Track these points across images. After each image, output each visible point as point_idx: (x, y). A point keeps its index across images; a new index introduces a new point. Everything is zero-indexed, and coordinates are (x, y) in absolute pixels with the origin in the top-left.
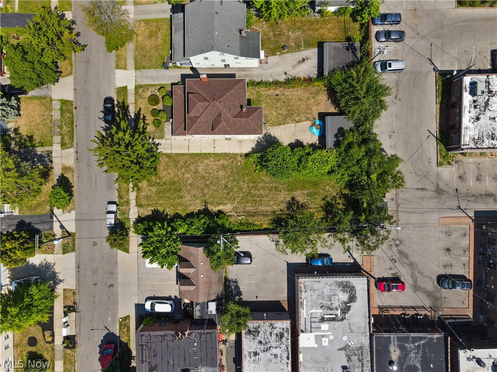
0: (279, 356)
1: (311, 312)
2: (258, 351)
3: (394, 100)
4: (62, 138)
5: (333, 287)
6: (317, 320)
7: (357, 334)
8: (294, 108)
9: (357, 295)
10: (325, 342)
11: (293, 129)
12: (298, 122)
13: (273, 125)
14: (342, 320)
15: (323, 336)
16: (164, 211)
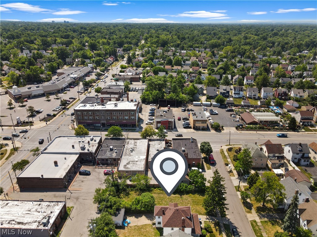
3: (83, 234)
4: (257, 224)
6: (139, 161)
7: (126, 158)
8: (137, 232)
9: (123, 166)
11: (139, 223)
12: (136, 226)
13: (149, 225)
14: (130, 161)
15: (138, 158)
16: (199, 196)
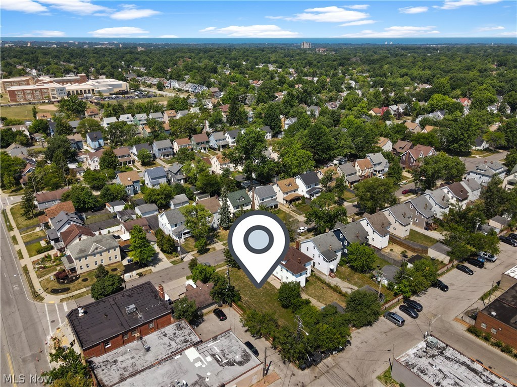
0: (171, 347)
1: (214, 347)
2: (168, 335)
5: (240, 350)
6: (211, 353)
7: (217, 379)
9: (246, 365)
10: (198, 364)
14: (221, 365)
15: (201, 361)
